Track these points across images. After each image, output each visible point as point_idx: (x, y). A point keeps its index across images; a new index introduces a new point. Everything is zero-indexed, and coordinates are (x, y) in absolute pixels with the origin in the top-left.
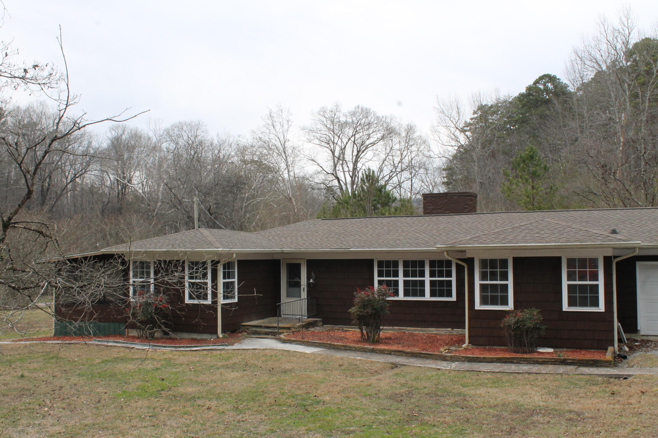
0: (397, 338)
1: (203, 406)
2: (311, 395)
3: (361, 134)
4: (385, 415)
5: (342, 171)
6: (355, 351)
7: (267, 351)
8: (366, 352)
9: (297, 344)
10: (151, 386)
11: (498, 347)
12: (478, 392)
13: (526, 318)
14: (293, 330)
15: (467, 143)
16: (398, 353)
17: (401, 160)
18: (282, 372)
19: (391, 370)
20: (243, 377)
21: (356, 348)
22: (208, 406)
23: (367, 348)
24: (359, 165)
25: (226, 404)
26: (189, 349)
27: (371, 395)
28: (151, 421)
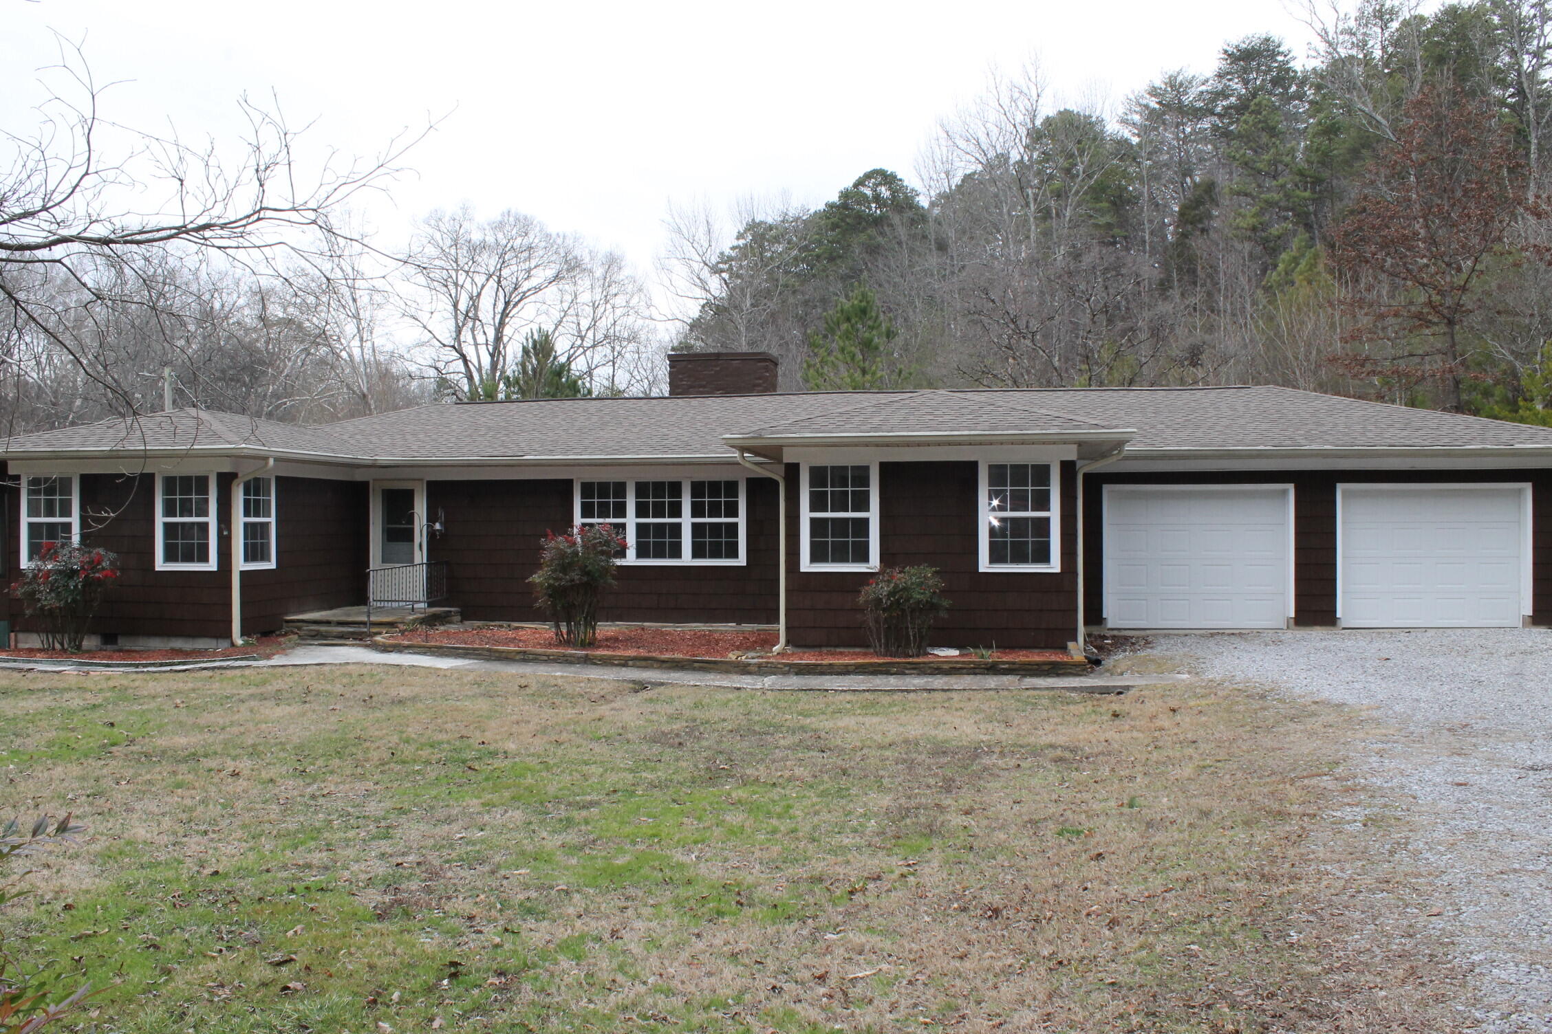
0: (631, 638)
1: (220, 771)
2: (471, 741)
3: (514, 268)
4: (653, 770)
5: (472, 342)
6: (545, 661)
7: (349, 667)
8: (571, 663)
9: (415, 653)
10: (83, 738)
11: (846, 650)
12: (840, 724)
13: (912, 584)
14: (402, 627)
15: (724, 295)
16: (644, 663)
17: (595, 321)
18: (393, 702)
19: (634, 694)
20: (304, 714)
21: (548, 656)
22: (232, 769)
23: (572, 656)
24: (507, 331)
25: (274, 764)
26: (168, 668)
27: (609, 738)
28: (91, 804)
